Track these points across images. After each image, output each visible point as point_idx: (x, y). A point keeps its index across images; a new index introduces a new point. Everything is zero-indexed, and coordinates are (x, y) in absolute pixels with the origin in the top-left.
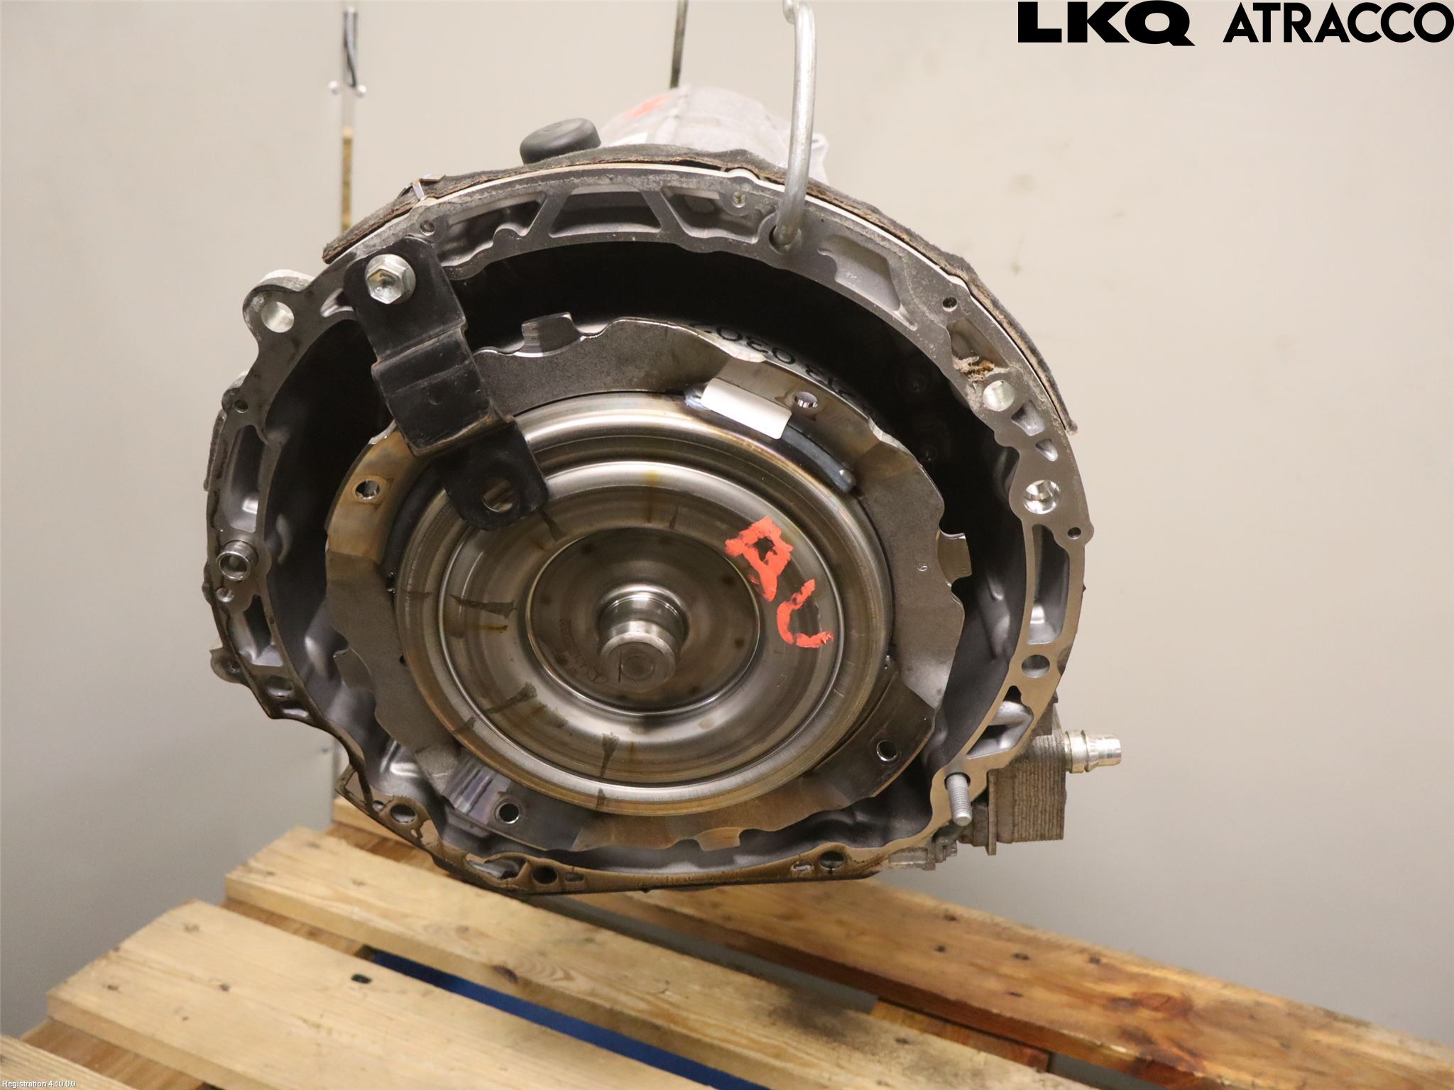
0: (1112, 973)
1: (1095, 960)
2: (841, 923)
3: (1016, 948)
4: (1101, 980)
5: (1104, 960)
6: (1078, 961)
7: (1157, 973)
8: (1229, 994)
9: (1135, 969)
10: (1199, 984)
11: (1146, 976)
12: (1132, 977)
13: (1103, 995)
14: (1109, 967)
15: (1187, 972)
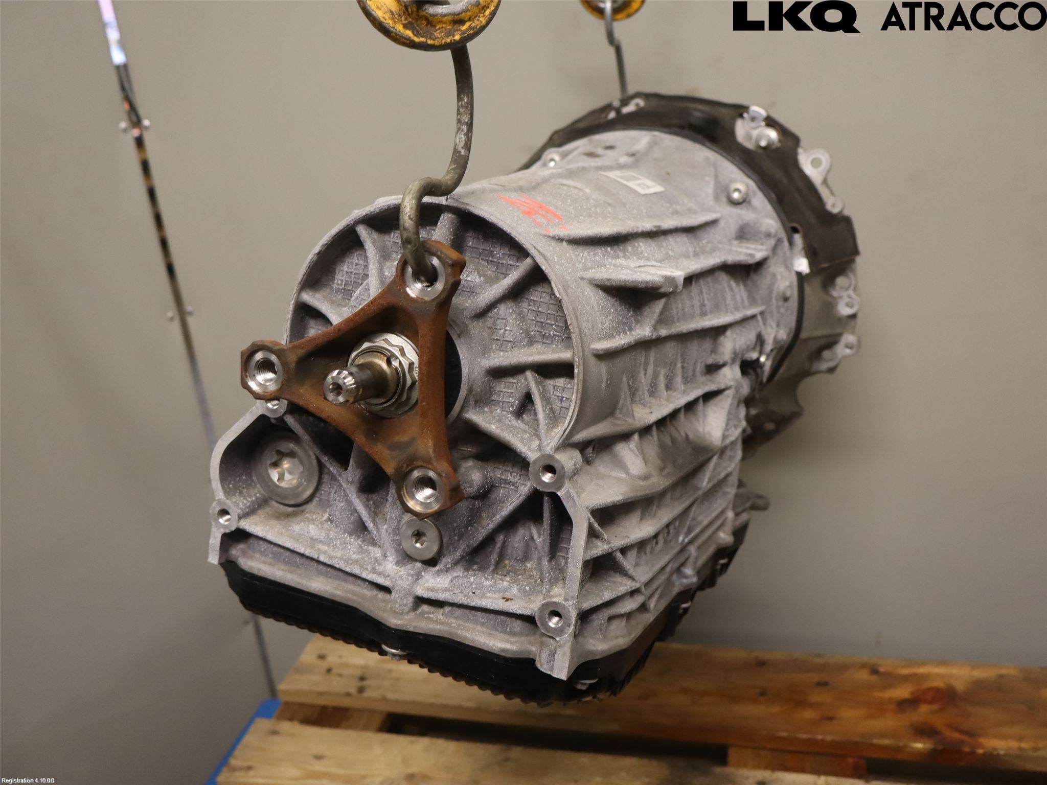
0: (890, 679)
1: (874, 671)
2: (685, 691)
3: (815, 677)
4: (884, 687)
5: (882, 670)
6: (863, 675)
7: (922, 670)
8: (979, 674)
9: (905, 671)
10: (954, 671)
11: (915, 675)
12: (906, 679)
13: (890, 700)
14: (886, 675)
15: (942, 663)
